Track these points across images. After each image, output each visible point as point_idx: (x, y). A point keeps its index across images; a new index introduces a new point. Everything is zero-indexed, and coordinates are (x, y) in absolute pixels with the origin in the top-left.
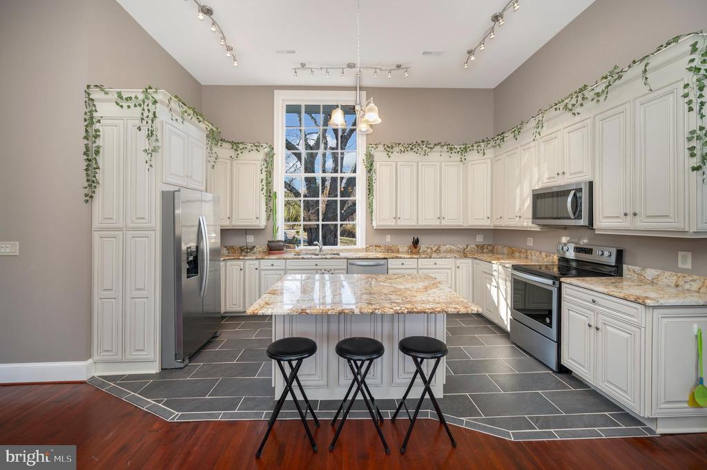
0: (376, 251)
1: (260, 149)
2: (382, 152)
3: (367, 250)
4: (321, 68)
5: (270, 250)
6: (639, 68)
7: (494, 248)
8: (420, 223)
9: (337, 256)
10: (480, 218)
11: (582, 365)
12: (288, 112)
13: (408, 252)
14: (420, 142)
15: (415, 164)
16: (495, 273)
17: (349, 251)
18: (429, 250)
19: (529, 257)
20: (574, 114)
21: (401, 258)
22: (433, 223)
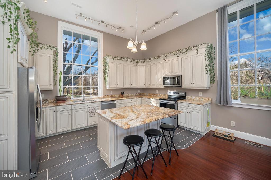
0: (107, 98)
1: (52, 49)
2: (112, 59)
3: (104, 97)
4: (90, 19)
5: (58, 101)
6: (195, 48)
7: (143, 94)
8: (124, 86)
9: (92, 101)
10: (142, 84)
11: (184, 124)
12: (64, 34)
13: (118, 97)
14: (124, 57)
15: (122, 65)
16: (151, 102)
17: (97, 98)
18: (125, 96)
19: (157, 96)
20: (177, 56)
21: (121, 99)
22: (128, 86)
